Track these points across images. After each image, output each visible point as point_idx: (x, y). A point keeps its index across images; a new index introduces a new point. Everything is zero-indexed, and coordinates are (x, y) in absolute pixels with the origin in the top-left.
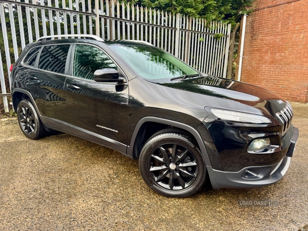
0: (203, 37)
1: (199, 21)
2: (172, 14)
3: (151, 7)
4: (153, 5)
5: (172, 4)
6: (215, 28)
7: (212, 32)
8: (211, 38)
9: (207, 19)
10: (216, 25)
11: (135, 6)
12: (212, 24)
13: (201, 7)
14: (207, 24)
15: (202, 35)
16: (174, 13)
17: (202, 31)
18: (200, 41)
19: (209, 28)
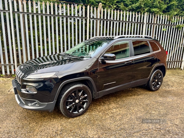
0: (166, 28)
1: (163, 17)
2: (141, 13)
3: (125, 10)
4: (127, 9)
5: (141, 7)
6: (177, 21)
7: (174, 24)
8: (173, 28)
9: (170, 15)
10: (178, 19)
11: (114, 10)
12: (175, 18)
13: (165, 6)
14: (170, 18)
15: (165, 26)
16: (142, 13)
17: (166, 24)
18: (163, 31)
19: (172, 21)
